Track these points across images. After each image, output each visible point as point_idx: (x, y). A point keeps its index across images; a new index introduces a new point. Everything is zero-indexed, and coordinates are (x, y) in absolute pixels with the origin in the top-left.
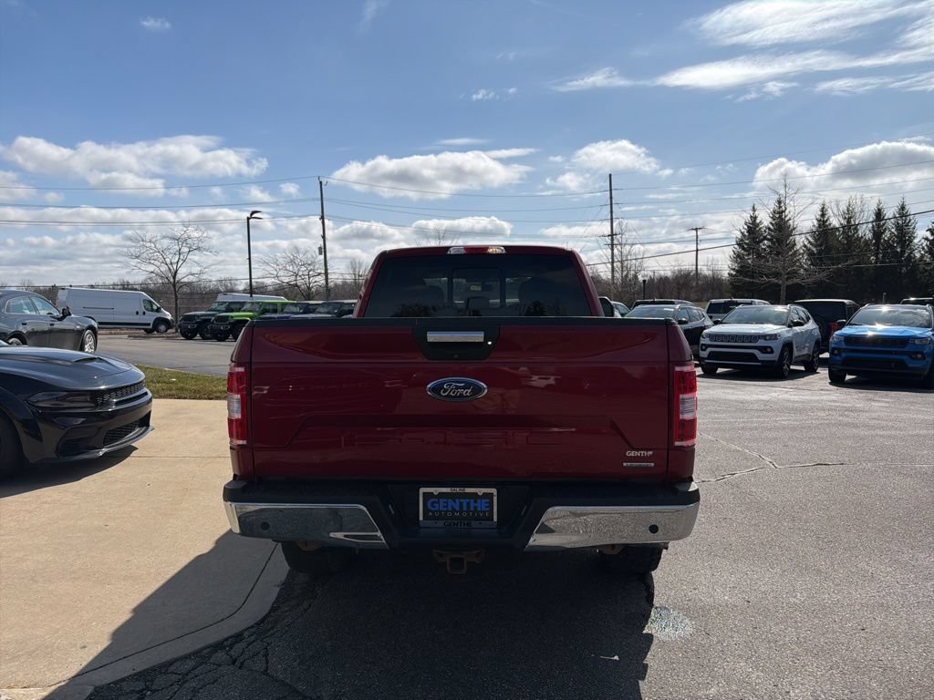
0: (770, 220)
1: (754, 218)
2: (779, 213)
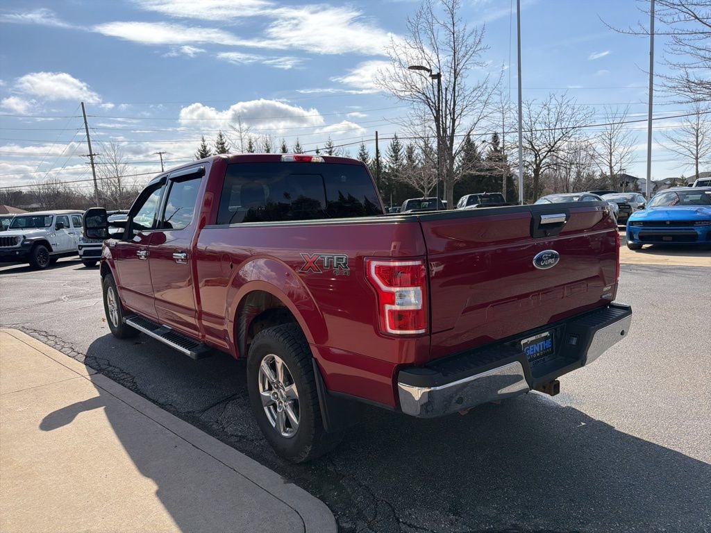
0: (216, 149)
1: (205, 147)
2: (221, 144)
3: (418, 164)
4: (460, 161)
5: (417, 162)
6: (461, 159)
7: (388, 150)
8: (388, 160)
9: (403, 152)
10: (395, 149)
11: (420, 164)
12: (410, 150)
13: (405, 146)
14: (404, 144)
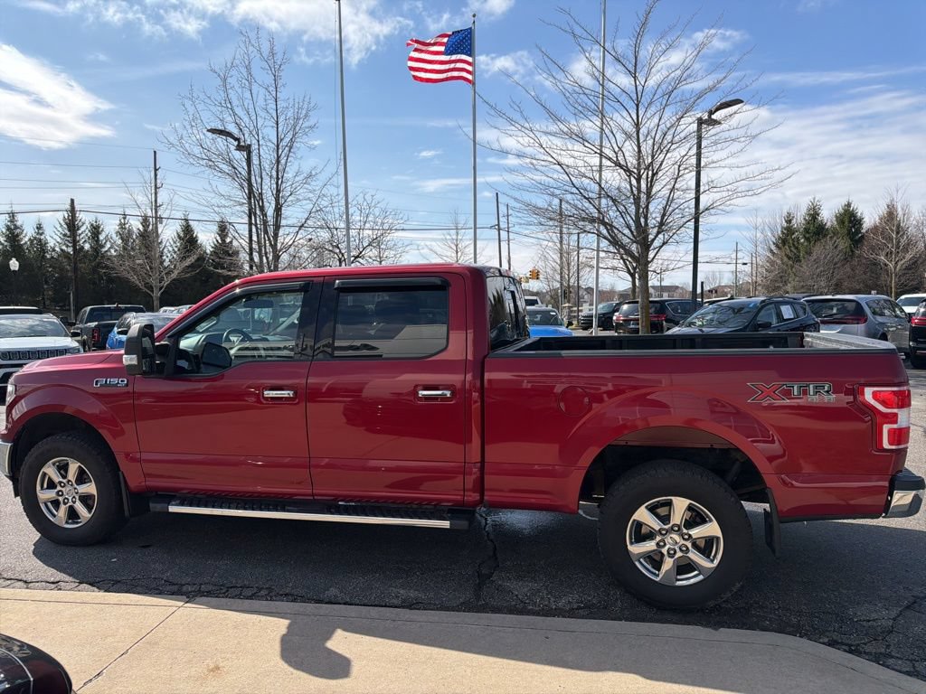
3: (109, 250)
4: (175, 252)
5: (108, 245)
6: (176, 249)
7: (58, 226)
8: (59, 240)
9: (84, 232)
10: (72, 225)
11: (112, 251)
12: (96, 230)
13: (87, 224)
14: (85, 219)
